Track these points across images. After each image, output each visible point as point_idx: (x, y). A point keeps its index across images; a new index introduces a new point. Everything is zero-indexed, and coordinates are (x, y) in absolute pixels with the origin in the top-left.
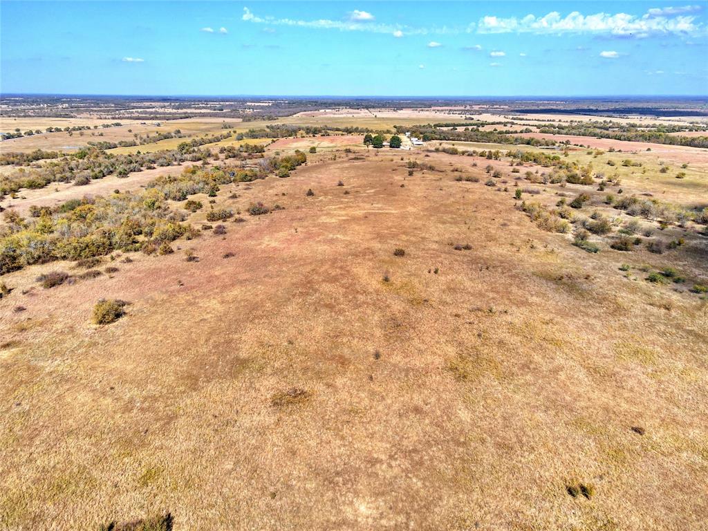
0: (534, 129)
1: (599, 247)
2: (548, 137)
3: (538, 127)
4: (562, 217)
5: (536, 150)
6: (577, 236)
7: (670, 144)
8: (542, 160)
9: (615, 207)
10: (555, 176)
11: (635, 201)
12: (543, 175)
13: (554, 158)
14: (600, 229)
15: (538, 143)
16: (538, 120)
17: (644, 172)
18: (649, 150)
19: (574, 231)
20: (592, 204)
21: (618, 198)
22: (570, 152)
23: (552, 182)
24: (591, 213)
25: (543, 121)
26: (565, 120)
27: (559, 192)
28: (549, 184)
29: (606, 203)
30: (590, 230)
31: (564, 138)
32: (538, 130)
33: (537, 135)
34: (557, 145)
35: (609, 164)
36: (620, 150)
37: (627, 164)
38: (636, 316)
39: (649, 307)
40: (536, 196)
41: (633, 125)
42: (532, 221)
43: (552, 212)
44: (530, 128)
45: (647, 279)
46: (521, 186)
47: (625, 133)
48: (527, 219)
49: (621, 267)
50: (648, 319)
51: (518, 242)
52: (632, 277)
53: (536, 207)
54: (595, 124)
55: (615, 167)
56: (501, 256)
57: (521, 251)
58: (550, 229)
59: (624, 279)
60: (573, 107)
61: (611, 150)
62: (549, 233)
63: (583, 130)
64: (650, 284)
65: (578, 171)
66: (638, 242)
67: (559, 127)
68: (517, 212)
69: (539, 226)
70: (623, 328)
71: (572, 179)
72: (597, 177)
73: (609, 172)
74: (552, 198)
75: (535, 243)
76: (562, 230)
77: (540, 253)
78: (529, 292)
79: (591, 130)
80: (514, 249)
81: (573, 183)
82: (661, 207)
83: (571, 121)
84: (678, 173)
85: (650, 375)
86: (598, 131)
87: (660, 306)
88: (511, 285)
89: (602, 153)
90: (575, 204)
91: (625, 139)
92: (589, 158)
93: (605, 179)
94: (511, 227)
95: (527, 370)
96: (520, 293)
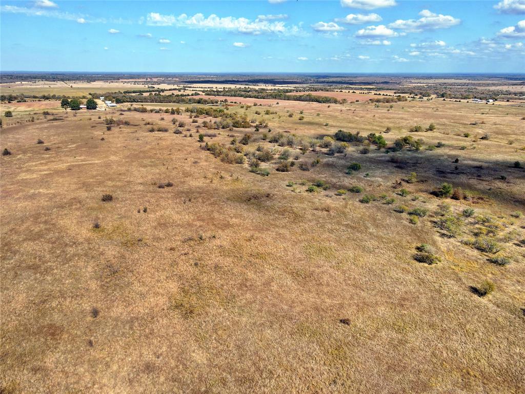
0: (200, 93)
1: (268, 171)
2: (212, 98)
3: (203, 92)
4: (238, 152)
5: (206, 107)
6: (251, 165)
7: (288, 100)
8: (212, 112)
9: (270, 142)
10: (225, 123)
11: (282, 136)
12: (215, 123)
13: (220, 111)
14: (266, 158)
15: (205, 102)
16: (202, 88)
17: (280, 117)
18: (278, 103)
19: (248, 161)
20: (255, 141)
21: (270, 135)
22: (229, 107)
23: (223, 128)
24: (256, 147)
25: (205, 88)
26: (220, 87)
27: (230, 134)
28: (221, 129)
29: (264, 139)
30: (259, 159)
31: (223, 98)
32: (204, 94)
33: (204, 96)
34: (219, 102)
35: (256, 113)
36: (261, 105)
37: (267, 113)
38: (310, 221)
39: (315, 212)
40: (214, 139)
41: (263, 89)
42: (216, 157)
43: (230, 149)
44: (198, 92)
45: (307, 191)
46: (203, 131)
47: (260, 94)
48: (212, 156)
49: (288, 184)
50: (318, 221)
51: (210, 175)
52: (298, 191)
53: (217, 146)
54: (240, 90)
55: (261, 115)
56: (199, 188)
57: (214, 181)
58: (231, 162)
59: (293, 193)
60: (222, 79)
61: (255, 105)
62: (231, 165)
63: (233, 93)
64: (310, 194)
65: (239, 119)
66: (293, 164)
67: (218, 91)
68: (203, 151)
69: (222, 160)
70: (304, 232)
71: (236, 125)
72: (252, 122)
73: (258, 118)
74: (226, 139)
75: (223, 174)
76: (240, 162)
77: (228, 181)
78: (228, 215)
79: (238, 92)
80: (208, 181)
81: (237, 127)
82: (299, 139)
83: (224, 88)
84: (299, 117)
85: (335, 268)
86: (243, 93)
87: (322, 210)
88: (213, 211)
89: (250, 107)
90: (244, 141)
91: (261, 98)
92: (243, 110)
93: (257, 123)
94: (201, 164)
95: (245, 289)
96: (222, 217)
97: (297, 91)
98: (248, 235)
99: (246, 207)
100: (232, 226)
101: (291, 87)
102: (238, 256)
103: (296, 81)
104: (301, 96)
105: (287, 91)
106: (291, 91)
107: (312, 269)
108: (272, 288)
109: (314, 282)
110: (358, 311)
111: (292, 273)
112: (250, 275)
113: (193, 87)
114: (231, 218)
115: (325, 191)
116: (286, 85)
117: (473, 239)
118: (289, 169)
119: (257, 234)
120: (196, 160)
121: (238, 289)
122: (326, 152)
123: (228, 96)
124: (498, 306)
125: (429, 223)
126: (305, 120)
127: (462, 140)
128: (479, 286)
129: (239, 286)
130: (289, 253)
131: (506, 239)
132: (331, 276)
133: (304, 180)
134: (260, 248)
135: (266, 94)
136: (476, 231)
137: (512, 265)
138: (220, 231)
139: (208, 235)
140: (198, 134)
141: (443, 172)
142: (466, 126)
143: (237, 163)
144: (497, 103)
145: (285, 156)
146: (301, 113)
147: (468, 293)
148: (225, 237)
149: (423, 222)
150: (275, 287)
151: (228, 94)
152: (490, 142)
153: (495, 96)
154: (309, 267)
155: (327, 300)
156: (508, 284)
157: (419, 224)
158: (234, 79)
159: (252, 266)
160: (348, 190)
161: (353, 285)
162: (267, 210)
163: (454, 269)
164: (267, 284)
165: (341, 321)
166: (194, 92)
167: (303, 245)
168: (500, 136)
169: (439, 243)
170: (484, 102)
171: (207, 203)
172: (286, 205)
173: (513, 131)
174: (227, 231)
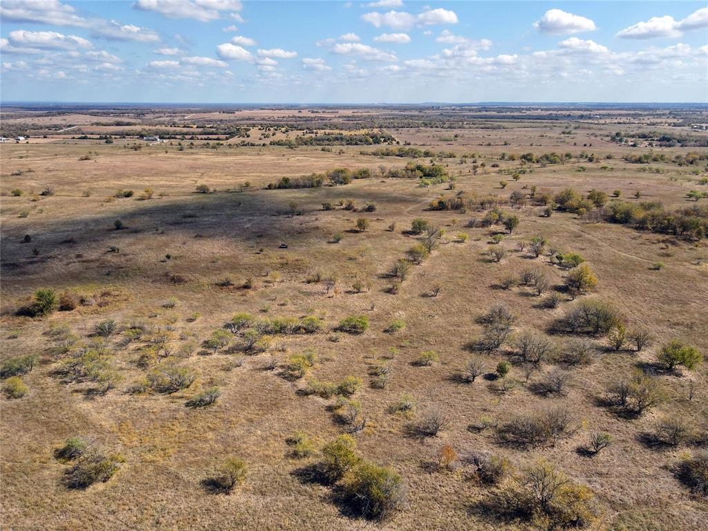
144: (31, 141)
170: (12, 140)
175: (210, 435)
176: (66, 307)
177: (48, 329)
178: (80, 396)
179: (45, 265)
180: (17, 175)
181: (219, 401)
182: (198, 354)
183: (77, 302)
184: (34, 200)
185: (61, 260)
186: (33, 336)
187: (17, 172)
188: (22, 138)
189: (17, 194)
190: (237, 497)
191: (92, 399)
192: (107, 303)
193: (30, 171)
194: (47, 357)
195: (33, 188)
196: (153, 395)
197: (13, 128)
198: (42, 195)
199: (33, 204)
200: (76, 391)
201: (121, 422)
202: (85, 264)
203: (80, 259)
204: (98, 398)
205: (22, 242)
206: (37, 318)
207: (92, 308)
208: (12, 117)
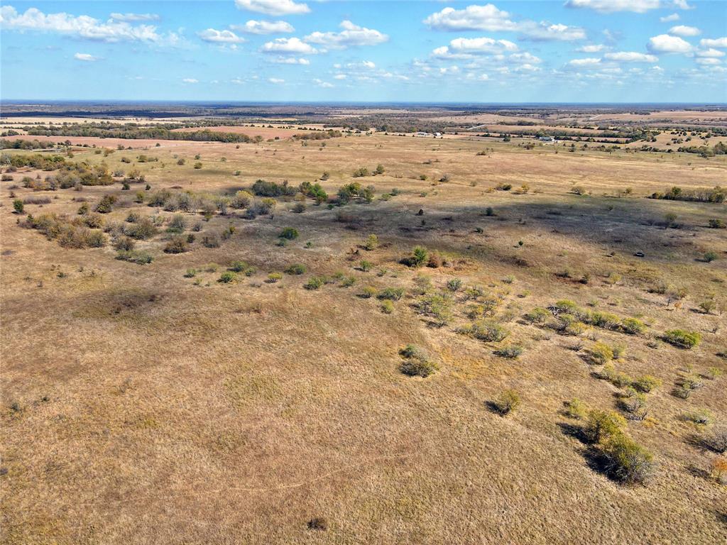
0: (20, 131)
1: (151, 255)
2: (41, 139)
3: (25, 129)
4: (92, 227)
5: (31, 153)
6: (118, 247)
7: (174, 139)
8: (41, 163)
9: (150, 205)
10: (65, 179)
11: (169, 195)
12: (47, 179)
13: (57, 159)
14: (145, 232)
15: (29, 146)
16: (23, 123)
17: (163, 165)
18: (158, 145)
19: (113, 241)
20: (123, 205)
21: (151, 195)
22: (74, 153)
23: (64, 187)
24: (126, 216)
25: (29, 124)
26: (57, 122)
27: (77, 197)
28: (60, 191)
29: (138, 202)
30: (132, 236)
31: (63, 139)
32: (26, 133)
33: (26, 137)
34: (56, 146)
35: (124, 161)
36: (130, 148)
37: (142, 160)
38: (230, 334)
39: (237, 316)
40: (46, 206)
41: (134, 125)
42: (49, 240)
43: (76, 223)
44: (15, 130)
45: (220, 281)
46: (21, 196)
47: (128, 131)
48: (42, 238)
49: (186, 274)
50: (245, 332)
51: (37, 274)
52: (204, 283)
53: (50, 218)
54: (93, 126)
55: (131, 164)
56: (14, 301)
57: (45, 284)
58: (80, 246)
59: (196, 288)
60: (61, 110)
61: (121, 148)
62: (80, 251)
63: (81, 131)
64: (225, 286)
65: (92, 171)
66: (191, 239)
67: (52, 129)
68: (24, 231)
69: (63, 244)
70: (223, 356)
71: (87, 181)
72: (116, 176)
73: (127, 170)
74: (70, 206)
75: (65, 268)
76: (97, 243)
77: (75, 280)
78: (76, 347)
79: (90, 130)
80: (34, 285)
81: (90, 185)
82: (198, 197)
83: (65, 124)
84: (194, 164)
85: (284, 414)
86: (99, 131)
87: (248, 311)
88: (42, 345)
89: (112, 152)
90: (102, 208)
91: (130, 138)
92: (100, 158)
93: (126, 177)
94: (19, 254)
95: (116, 504)
96: (62, 354)
97: (187, 127)
98: (119, 382)
99: (112, 326)
100: (85, 369)
101: (177, 121)
102: (100, 431)
103: (184, 112)
104: (194, 134)
105: (172, 127)
106: (177, 127)
107: (245, 427)
108: (173, 487)
109: (252, 453)
110: (336, 494)
111: (209, 445)
112: (126, 468)
113: (7, 123)
114: (83, 351)
115: (248, 278)
116: (170, 119)
117: (468, 324)
118: (185, 247)
119: (136, 377)
120: (8, 248)
121: (102, 509)
122: (242, 214)
123: (73, 135)
124: (528, 427)
125: (408, 308)
126: (204, 168)
127: (420, 184)
128: (496, 399)
129: (101, 501)
130: (200, 403)
131: (508, 317)
132: (280, 434)
133: (212, 264)
134: (143, 404)
135: (137, 131)
136: (469, 311)
137: (524, 356)
138: (59, 386)
139: (33, 398)
140: (13, 200)
141: (407, 230)
142: (420, 166)
143: (92, 245)
144: (445, 136)
145: (177, 226)
146: (197, 158)
147: (487, 414)
148: (71, 395)
149: (399, 308)
150: (178, 483)
151: (71, 132)
152: (451, 185)
153: (440, 128)
154: (240, 424)
155: (280, 486)
156: (529, 387)
157: (395, 313)
158: (82, 110)
159: (128, 446)
160: (285, 272)
161: (319, 442)
162: (153, 325)
163: (458, 378)
164: (163, 479)
165: (310, 524)
166: (7, 130)
167: (224, 381)
168: (460, 177)
169: (429, 339)
170: (431, 135)
171: (31, 329)
172: (187, 311)
173: (472, 170)
174: (75, 381)
175: (504, 377)
176: (432, 265)
177: (416, 277)
178: (424, 324)
179: (427, 233)
180: (427, 163)
181: (520, 358)
182: (517, 322)
183: (440, 262)
184: (433, 185)
185: (439, 232)
186: (406, 279)
187: (428, 161)
188: (438, 134)
189: (423, 178)
190: (507, 421)
191: (431, 328)
192: (460, 269)
193: (437, 161)
194: (411, 295)
195: (435, 174)
196: (472, 339)
197: (435, 125)
198: (441, 181)
199: (431, 187)
200: (423, 320)
201: (444, 348)
202: (455, 238)
203: (451, 233)
204: (435, 329)
205: (417, 215)
206: (411, 268)
207: (448, 270)
208: (436, 115)
